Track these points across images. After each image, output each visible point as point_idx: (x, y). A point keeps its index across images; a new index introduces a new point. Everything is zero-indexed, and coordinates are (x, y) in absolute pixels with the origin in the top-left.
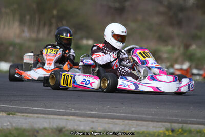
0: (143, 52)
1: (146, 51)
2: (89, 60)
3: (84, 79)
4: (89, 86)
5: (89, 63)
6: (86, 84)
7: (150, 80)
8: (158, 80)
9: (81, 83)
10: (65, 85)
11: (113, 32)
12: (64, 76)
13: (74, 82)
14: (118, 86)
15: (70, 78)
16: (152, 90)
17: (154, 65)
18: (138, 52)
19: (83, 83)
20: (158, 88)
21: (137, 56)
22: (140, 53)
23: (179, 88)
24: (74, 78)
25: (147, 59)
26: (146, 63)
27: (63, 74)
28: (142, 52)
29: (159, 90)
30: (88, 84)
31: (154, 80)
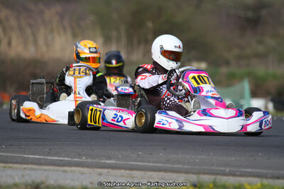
0: (198, 76)
1: (202, 75)
2: (127, 88)
3: (115, 114)
4: (121, 124)
5: (127, 91)
6: (117, 121)
7: (201, 115)
8: (212, 116)
9: (112, 120)
10: (93, 123)
11: (162, 48)
12: (92, 110)
13: (104, 119)
14: (156, 124)
15: (98, 113)
16: (203, 130)
17: (210, 94)
18: (191, 75)
19: (114, 121)
20: (211, 126)
21: (188, 82)
22: (194, 78)
23: (244, 127)
24: (103, 114)
25: (202, 85)
26: (200, 91)
27: (91, 108)
28: (196, 75)
29: (214, 129)
30: (120, 121)
31: (206, 115)
